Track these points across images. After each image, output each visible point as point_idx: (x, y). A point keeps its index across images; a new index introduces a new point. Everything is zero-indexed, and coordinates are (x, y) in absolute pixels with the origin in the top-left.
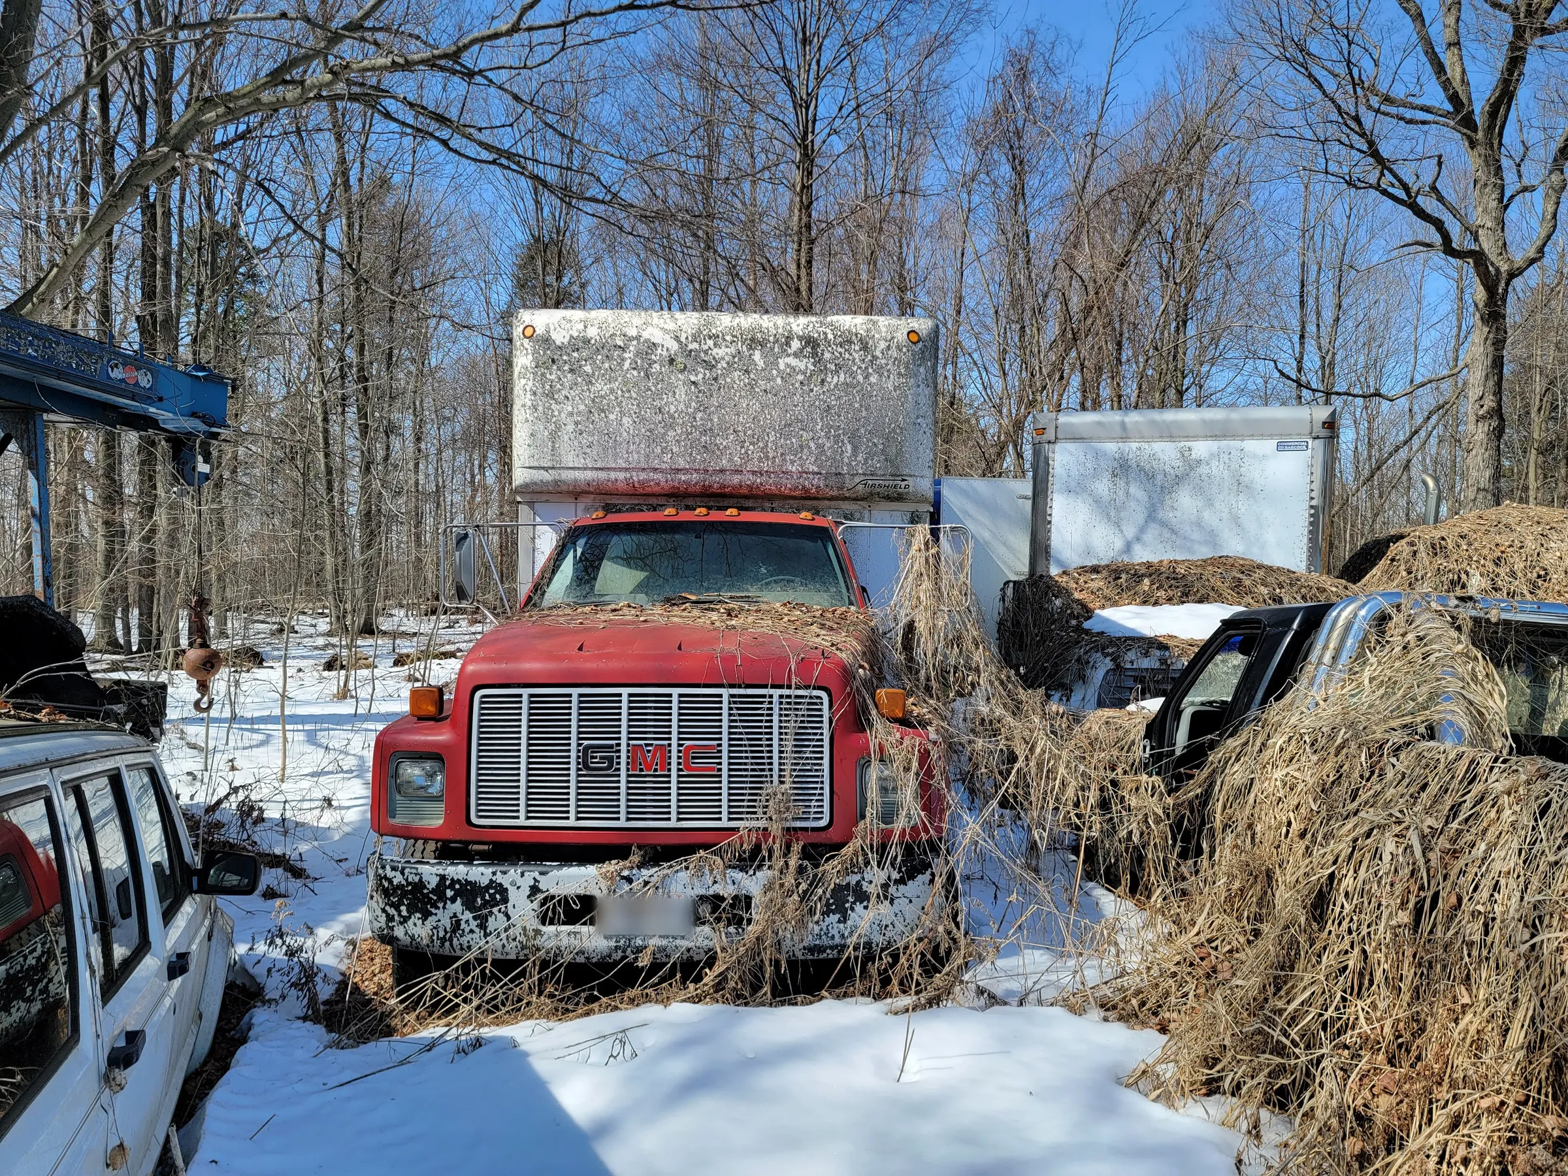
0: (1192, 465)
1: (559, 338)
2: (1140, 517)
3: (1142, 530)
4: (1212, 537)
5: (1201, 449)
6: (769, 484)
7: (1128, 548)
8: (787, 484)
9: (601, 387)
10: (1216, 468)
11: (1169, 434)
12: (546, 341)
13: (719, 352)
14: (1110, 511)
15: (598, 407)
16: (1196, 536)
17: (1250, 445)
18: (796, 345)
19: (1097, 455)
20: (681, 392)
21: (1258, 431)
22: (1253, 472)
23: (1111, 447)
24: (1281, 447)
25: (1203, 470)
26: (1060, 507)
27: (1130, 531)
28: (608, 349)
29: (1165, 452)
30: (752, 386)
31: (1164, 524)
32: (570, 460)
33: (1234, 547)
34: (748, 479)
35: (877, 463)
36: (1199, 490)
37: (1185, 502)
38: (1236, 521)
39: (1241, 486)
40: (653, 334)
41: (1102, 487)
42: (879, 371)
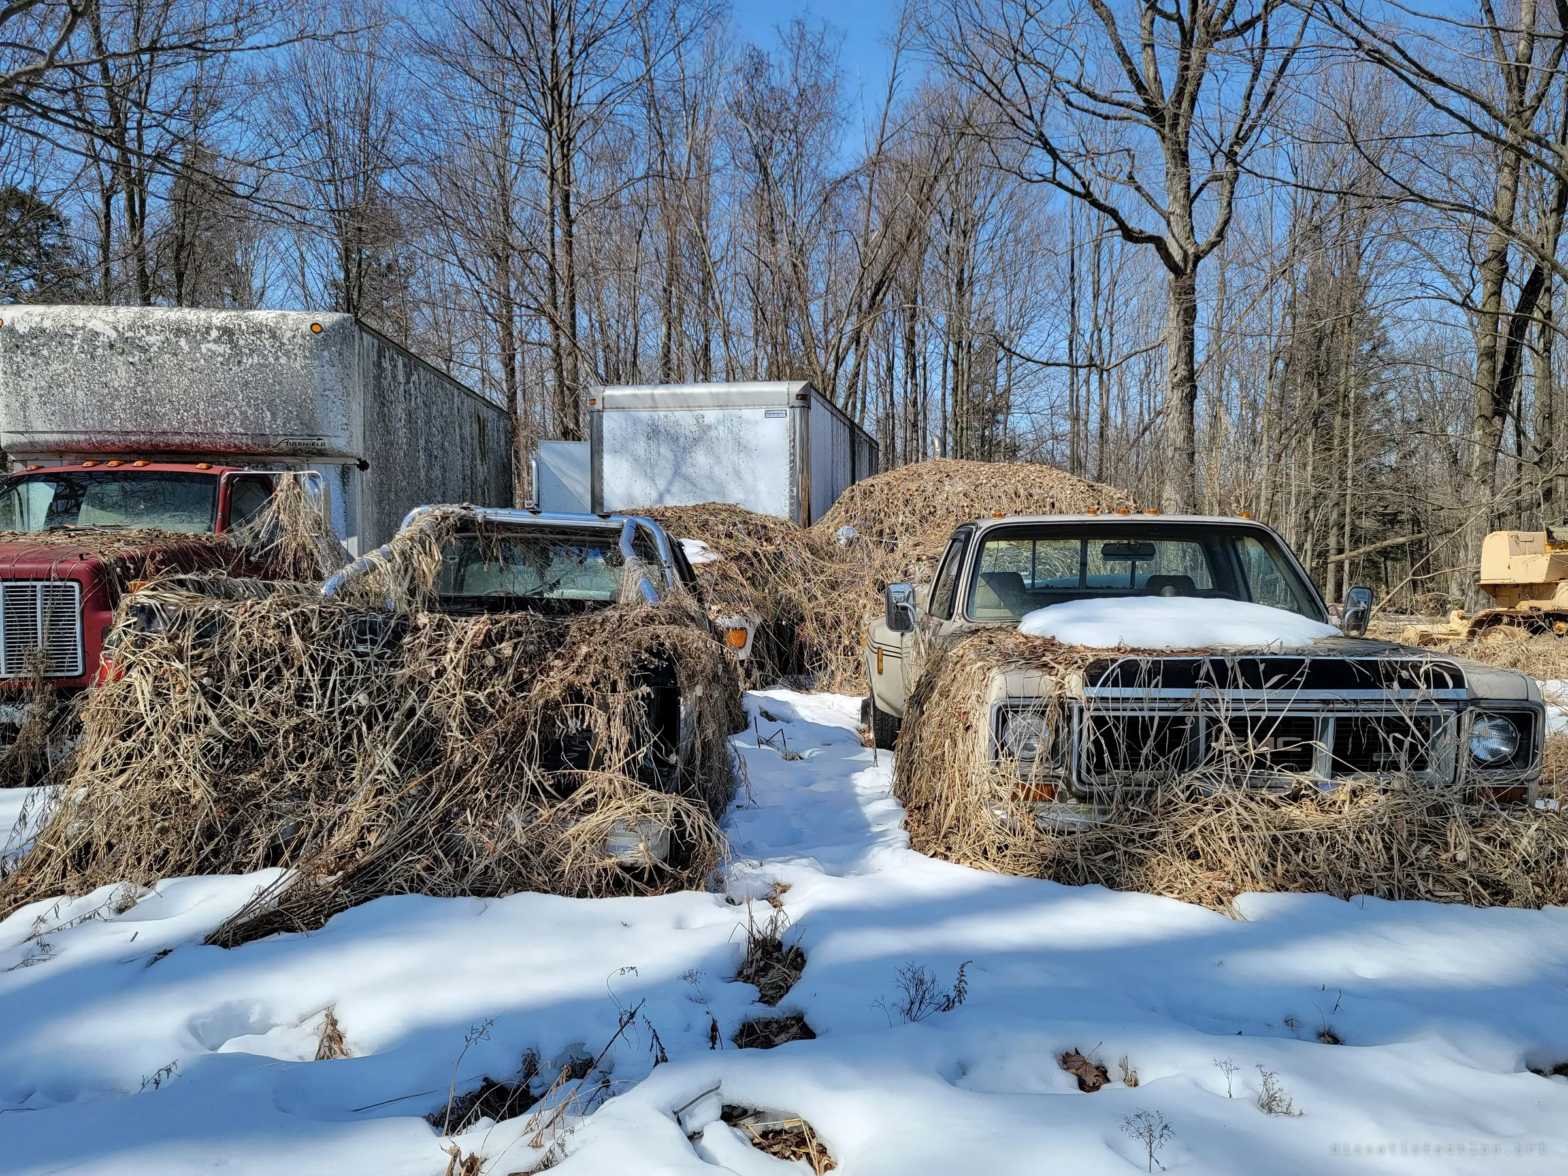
0: (706, 429)
1: (22, 328)
2: (669, 473)
3: (670, 483)
4: (721, 489)
5: (711, 416)
6: (206, 442)
7: (661, 497)
8: (221, 444)
9: (56, 367)
10: (722, 432)
11: (687, 404)
12: (11, 330)
13: (151, 339)
14: (646, 468)
15: (55, 383)
16: (709, 488)
17: (747, 413)
18: (214, 334)
19: (635, 422)
20: (122, 370)
21: (751, 402)
22: (748, 436)
23: (644, 415)
24: (768, 414)
25: (713, 433)
26: (609, 464)
27: (662, 484)
28: (59, 337)
29: (685, 419)
30: (180, 366)
31: (686, 478)
32: (38, 425)
33: (736, 496)
34: (188, 439)
35: (294, 426)
36: (710, 450)
37: (701, 459)
38: (737, 473)
39: (741, 446)
40: (96, 325)
41: (640, 447)
42: (287, 354)
